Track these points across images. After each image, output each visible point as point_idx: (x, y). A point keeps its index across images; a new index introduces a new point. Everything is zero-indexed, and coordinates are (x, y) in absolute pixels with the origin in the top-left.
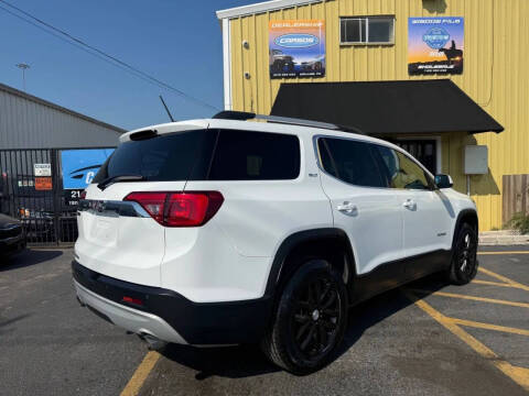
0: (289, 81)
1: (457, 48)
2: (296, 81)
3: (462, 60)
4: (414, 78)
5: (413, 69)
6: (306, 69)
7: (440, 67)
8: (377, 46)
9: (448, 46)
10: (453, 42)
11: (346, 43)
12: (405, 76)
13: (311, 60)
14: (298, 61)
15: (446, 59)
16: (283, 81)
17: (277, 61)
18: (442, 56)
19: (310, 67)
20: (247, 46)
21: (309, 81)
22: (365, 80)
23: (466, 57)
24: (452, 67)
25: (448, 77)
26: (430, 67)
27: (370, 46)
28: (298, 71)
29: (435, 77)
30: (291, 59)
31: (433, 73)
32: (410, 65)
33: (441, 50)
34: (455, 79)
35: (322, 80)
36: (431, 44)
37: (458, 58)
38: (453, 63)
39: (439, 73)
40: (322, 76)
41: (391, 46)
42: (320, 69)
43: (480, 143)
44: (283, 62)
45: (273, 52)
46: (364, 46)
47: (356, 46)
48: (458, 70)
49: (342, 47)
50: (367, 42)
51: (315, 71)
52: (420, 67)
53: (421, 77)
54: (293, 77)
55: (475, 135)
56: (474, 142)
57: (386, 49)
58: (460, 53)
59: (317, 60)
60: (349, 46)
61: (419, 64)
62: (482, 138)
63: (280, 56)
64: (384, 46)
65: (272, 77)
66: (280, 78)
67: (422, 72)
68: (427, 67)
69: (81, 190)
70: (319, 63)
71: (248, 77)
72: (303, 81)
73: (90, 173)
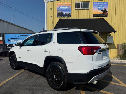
0: (62, 18)
1: (106, 10)
2: (63, 18)
3: (107, 14)
4: (94, 18)
6: (66, 15)
7: (101, 15)
9: (104, 10)
10: (105, 9)
11: (77, 9)
12: (92, 18)
13: (67, 13)
14: (64, 13)
15: (103, 13)
16: (60, 18)
17: (59, 13)
18: (102, 12)
19: (67, 15)
20: (51, 9)
21: (67, 18)
22: (81, 18)
23: (108, 13)
24: (104, 15)
25: (103, 18)
26: (99, 15)
28: (64, 16)
29: (100, 18)
30: (62, 12)
31: (99, 17)
32: (93, 14)
33: (102, 11)
34: (105, 18)
35: (70, 18)
36: (99, 9)
37: (106, 13)
38: (105, 14)
39: (101, 17)
40: (70, 17)
41: (88, 9)
42: (70, 15)
43: (111, 35)
44: (60, 13)
45: (58, 10)
46: (81, 9)
47: (79, 9)
48: (106, 16)
49: (75, 9)
50: (82, 8)
52: (96, 15)
53: (96, 18)
54: (63, 17)
55: (110, 33)
56: (110, 35)
57: (87, 10)
58: (107, 12)
59: (69, 13)
60: (78, 9)
61: (96, 14)
62: (112, 34)
63: (60, 12)
64: (86, 9)
65: (57, 17)
66: (60, 17)
67: (97, 16)
68: (98, 15)
69: (10, 44)
70: (69, 14)
71: (51, 17)
72: (65, 18)
73: (12, 40)
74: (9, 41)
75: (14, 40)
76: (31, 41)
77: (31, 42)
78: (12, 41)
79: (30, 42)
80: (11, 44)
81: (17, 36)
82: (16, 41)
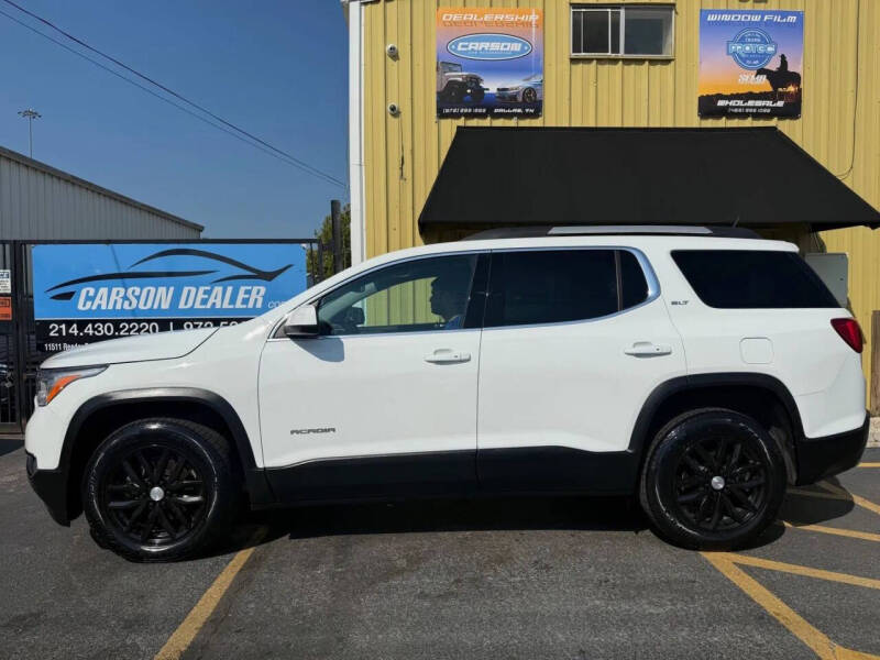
0: (474, 123)
2: (486, 122)
3: (798, 95)
4: (709, 123)
5: (708, 106)
6: (506, 100)
7: (759, 103)
8: (641, 61)
10: (783, 57)
11: (583, 55)
12: (695, 121)
13: (516, 84)
14: (491, 86)
16: (461, 122)
17: (452, 85)
18: (763, 83)
19: (514, 97)
20: (394, 54)
21: (512, 123)
22: (617, 124)
23: (807, 87)
24: (780, 104)
25: (773, 122)
26: (740, 103)
27: (627, 62)
28: (491, 105)
29: (748, 123)
30: (477, 80)
31: (743, 116)
32: (701, 99)
33: (761, 72)
34: (785, 126)
35: (537, 123)
36: (743, 60)
37: (791, 89)
38: (782, 96)
39: (757, 116)
40: (536, 115)
41: (667, 61)
42: (532, 102)
43: (830, 249)
44: (463, 86)
45: (444, 66)
46: (615, 61)
47: (600, 61)
48: (793, 110)
49: (574, 61)
50: (621, 54)
51: (523, 105)
52: (721, 103)
53: (722, 123)
54: (483, 116)
55: (823, 235)
56: (821, 247)
57: (658, 68)
58: (795, 79)
59: (527, 84)
60: (589, 61)
61: (720, 97)
62: (835, 240)
63: (458, 76)
64: (653, 62)
65: (441, 115)
66: (457, 116)
67: (725, 113)
68: (732, 103)
69: (69, 324)
70: (530, 90)
71: (395, 112)
72: (499, 123)
73: (86, 290)
74: (68, 296)
75: (103, 291)
76: (241, 296)
77: (239, 305)
78: (92, 299)
79: (233, 300)
80: (82, 324)
81: (129, 257)
82: (125, 298)
